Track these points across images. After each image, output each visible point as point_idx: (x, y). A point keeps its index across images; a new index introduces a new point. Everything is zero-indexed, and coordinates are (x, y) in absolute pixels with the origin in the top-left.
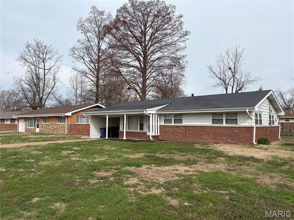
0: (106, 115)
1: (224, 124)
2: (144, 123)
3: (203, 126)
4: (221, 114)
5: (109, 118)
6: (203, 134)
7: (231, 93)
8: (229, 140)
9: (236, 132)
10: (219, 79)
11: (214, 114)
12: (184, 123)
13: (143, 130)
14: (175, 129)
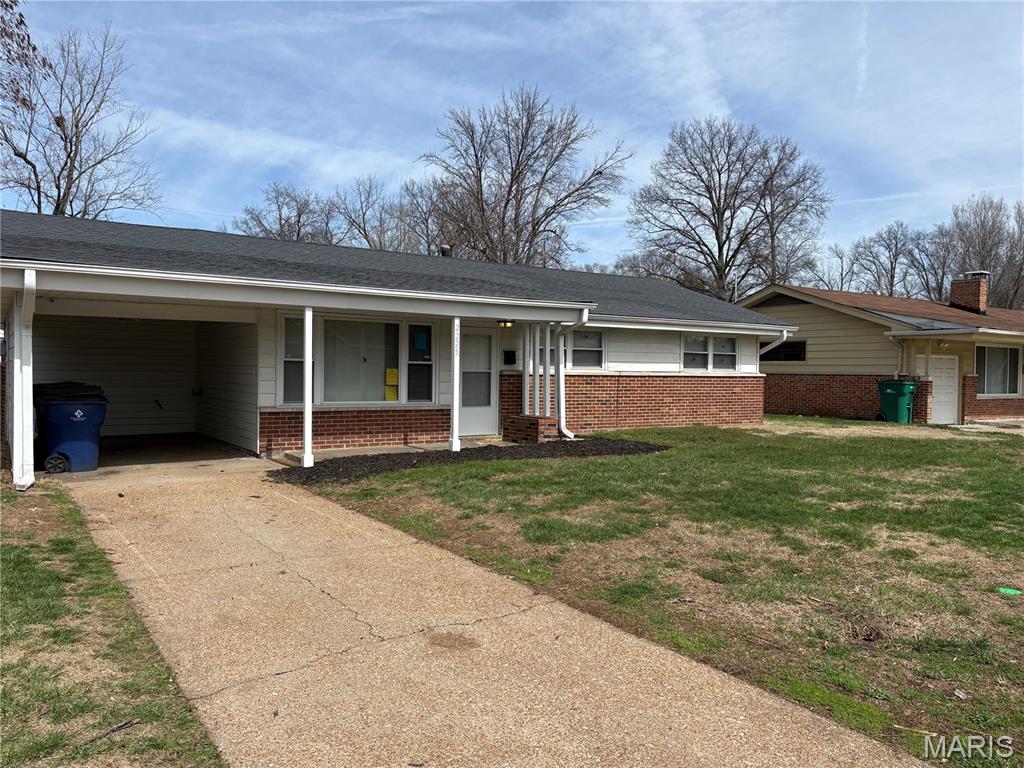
1: (710, 369)
2: (433, 362)
12: (610, 367)
13: (430, 398)
14: (584, 387)
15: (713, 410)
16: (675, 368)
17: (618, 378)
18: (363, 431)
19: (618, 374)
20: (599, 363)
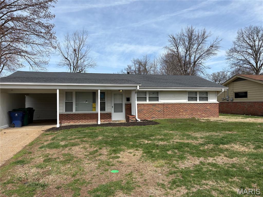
2: (106, 101)
6: (182, 110)
12: (161, 101)
13: (105, 110)
14: (152, 107)
15: (199, 113)
16: (185, 101)
17: (164, 104)
18: (85, 119)
19: (163, 103)
20: (158, 100)
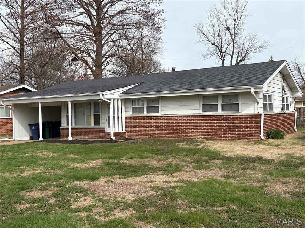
0: (38, 103)
1: (220, 112)
2: (100, 114)
3: (190, 116)
4: (215, 97)
5: (42, 107)
6: (190, 127)
7: (229, 65)
8: (228, 135)
9: (236, 122)
10: (213, 44)
11: (204, 97)
13: (100, 125)
14: (149, 121)
16: (197, 112)
17: (164, 117)
